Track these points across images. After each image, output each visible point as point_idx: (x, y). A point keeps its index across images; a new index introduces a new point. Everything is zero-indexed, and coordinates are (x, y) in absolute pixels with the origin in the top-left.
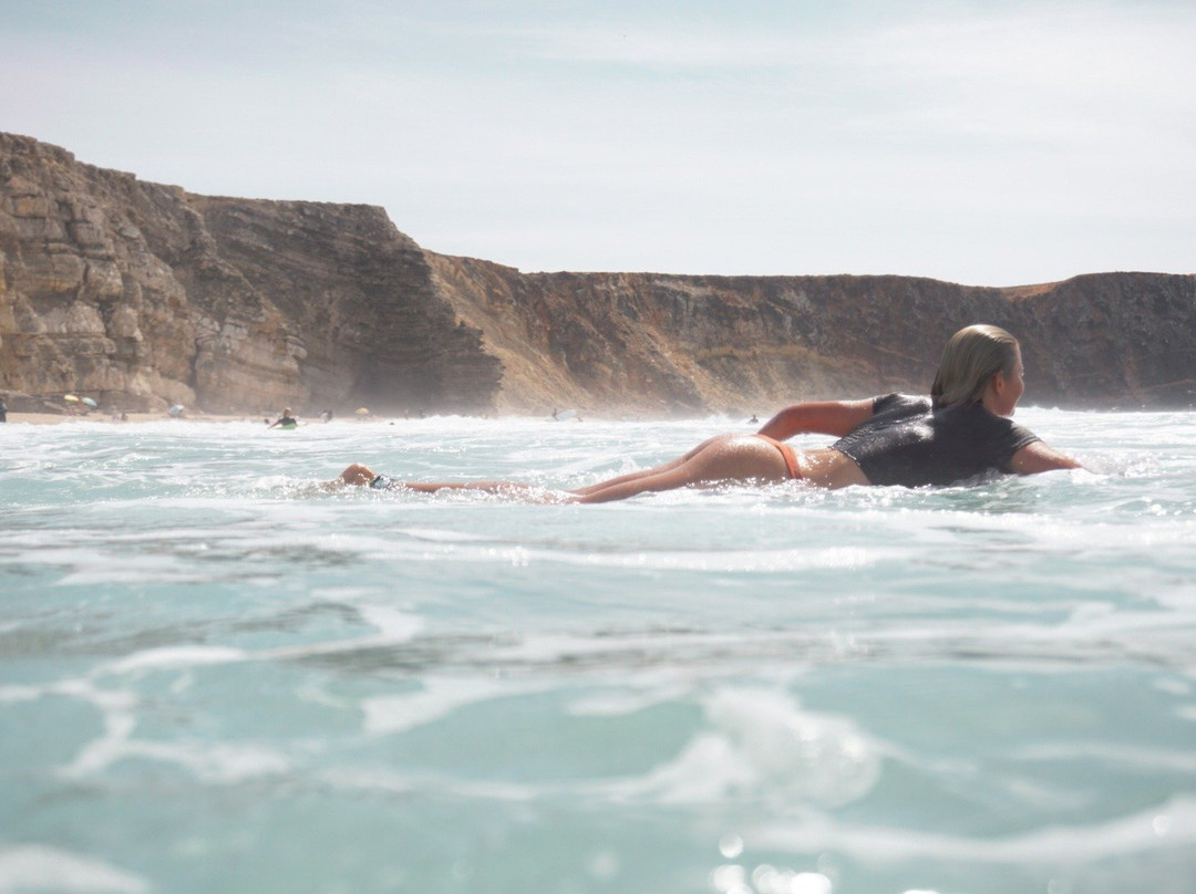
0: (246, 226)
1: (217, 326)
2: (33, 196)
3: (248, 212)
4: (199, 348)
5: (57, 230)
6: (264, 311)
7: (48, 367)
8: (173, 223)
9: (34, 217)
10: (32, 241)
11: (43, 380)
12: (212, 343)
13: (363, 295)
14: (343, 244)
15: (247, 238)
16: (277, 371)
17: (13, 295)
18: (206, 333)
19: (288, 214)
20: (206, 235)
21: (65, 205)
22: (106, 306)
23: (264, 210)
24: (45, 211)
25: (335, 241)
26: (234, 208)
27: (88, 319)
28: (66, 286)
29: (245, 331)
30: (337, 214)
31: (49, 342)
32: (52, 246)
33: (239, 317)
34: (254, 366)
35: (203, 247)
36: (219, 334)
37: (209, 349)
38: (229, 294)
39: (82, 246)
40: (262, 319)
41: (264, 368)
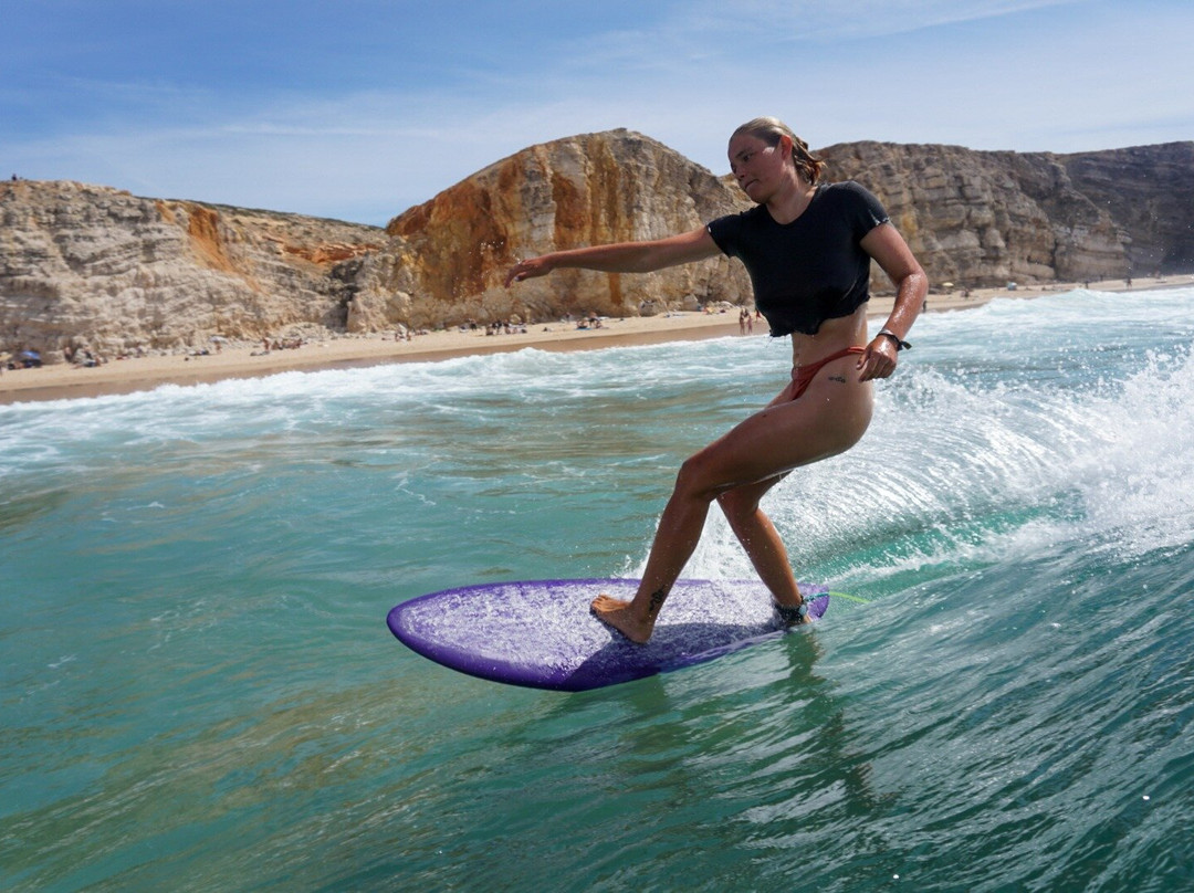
0: (1094, 168)
1: (1068, 230)
2: (937, 176)
3: (1096, 160)
4: (1057, 245)
5: (952, 192)
6: (1100, 218)
7: (942, 268)
8: (1044, 174)
9: (939, 187)
10: (937, 201)
11: (939, 274)
12: (1065, 241)
13: (1175, 199)
14: (1161, 169)
15: (1095, 175)
16: (1110, 253)
17: (922, 232)
18: (1061, 235)
19: (1123, 156)
20: (1065, 178)
21: (959, 178)
22: (981, 230)
23: (1107, 157)
24: (945, 183)
25: (1156, 169)
26: (1086, 158)
27: (969, 240)
28: (955, 223)
29: (1087, 232)
30: (1157, 151)
31: (944, 254)
32: (948, 202)
33: (1084, 224)
34: (1093, 251)
35: (1062, 185)
36: (1070, 235)
37: (1063, 244)
38: (1077, 211)
39: (968, 199)
40: (1098, 223)
41: (1100, 252)
